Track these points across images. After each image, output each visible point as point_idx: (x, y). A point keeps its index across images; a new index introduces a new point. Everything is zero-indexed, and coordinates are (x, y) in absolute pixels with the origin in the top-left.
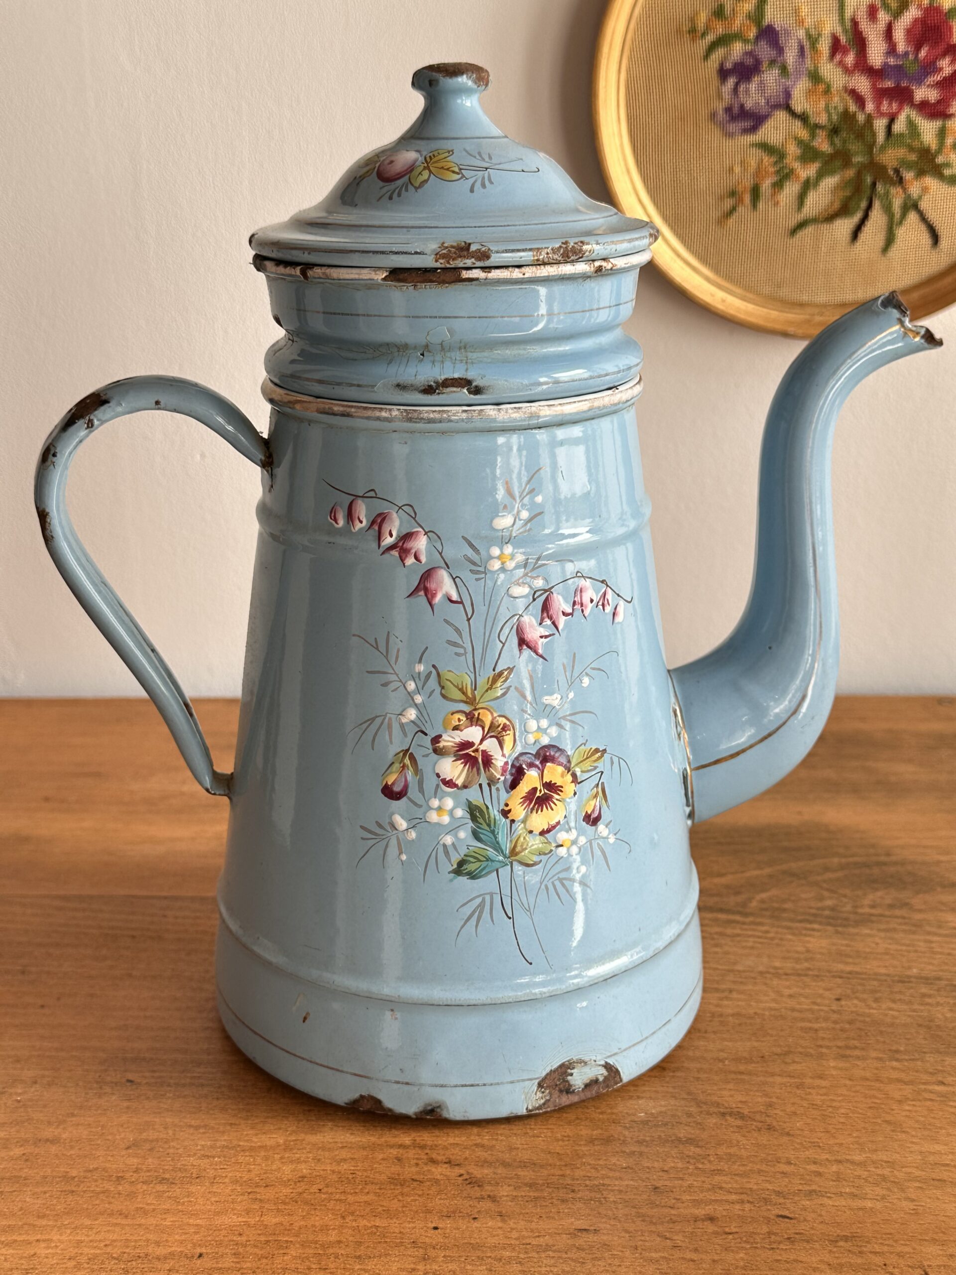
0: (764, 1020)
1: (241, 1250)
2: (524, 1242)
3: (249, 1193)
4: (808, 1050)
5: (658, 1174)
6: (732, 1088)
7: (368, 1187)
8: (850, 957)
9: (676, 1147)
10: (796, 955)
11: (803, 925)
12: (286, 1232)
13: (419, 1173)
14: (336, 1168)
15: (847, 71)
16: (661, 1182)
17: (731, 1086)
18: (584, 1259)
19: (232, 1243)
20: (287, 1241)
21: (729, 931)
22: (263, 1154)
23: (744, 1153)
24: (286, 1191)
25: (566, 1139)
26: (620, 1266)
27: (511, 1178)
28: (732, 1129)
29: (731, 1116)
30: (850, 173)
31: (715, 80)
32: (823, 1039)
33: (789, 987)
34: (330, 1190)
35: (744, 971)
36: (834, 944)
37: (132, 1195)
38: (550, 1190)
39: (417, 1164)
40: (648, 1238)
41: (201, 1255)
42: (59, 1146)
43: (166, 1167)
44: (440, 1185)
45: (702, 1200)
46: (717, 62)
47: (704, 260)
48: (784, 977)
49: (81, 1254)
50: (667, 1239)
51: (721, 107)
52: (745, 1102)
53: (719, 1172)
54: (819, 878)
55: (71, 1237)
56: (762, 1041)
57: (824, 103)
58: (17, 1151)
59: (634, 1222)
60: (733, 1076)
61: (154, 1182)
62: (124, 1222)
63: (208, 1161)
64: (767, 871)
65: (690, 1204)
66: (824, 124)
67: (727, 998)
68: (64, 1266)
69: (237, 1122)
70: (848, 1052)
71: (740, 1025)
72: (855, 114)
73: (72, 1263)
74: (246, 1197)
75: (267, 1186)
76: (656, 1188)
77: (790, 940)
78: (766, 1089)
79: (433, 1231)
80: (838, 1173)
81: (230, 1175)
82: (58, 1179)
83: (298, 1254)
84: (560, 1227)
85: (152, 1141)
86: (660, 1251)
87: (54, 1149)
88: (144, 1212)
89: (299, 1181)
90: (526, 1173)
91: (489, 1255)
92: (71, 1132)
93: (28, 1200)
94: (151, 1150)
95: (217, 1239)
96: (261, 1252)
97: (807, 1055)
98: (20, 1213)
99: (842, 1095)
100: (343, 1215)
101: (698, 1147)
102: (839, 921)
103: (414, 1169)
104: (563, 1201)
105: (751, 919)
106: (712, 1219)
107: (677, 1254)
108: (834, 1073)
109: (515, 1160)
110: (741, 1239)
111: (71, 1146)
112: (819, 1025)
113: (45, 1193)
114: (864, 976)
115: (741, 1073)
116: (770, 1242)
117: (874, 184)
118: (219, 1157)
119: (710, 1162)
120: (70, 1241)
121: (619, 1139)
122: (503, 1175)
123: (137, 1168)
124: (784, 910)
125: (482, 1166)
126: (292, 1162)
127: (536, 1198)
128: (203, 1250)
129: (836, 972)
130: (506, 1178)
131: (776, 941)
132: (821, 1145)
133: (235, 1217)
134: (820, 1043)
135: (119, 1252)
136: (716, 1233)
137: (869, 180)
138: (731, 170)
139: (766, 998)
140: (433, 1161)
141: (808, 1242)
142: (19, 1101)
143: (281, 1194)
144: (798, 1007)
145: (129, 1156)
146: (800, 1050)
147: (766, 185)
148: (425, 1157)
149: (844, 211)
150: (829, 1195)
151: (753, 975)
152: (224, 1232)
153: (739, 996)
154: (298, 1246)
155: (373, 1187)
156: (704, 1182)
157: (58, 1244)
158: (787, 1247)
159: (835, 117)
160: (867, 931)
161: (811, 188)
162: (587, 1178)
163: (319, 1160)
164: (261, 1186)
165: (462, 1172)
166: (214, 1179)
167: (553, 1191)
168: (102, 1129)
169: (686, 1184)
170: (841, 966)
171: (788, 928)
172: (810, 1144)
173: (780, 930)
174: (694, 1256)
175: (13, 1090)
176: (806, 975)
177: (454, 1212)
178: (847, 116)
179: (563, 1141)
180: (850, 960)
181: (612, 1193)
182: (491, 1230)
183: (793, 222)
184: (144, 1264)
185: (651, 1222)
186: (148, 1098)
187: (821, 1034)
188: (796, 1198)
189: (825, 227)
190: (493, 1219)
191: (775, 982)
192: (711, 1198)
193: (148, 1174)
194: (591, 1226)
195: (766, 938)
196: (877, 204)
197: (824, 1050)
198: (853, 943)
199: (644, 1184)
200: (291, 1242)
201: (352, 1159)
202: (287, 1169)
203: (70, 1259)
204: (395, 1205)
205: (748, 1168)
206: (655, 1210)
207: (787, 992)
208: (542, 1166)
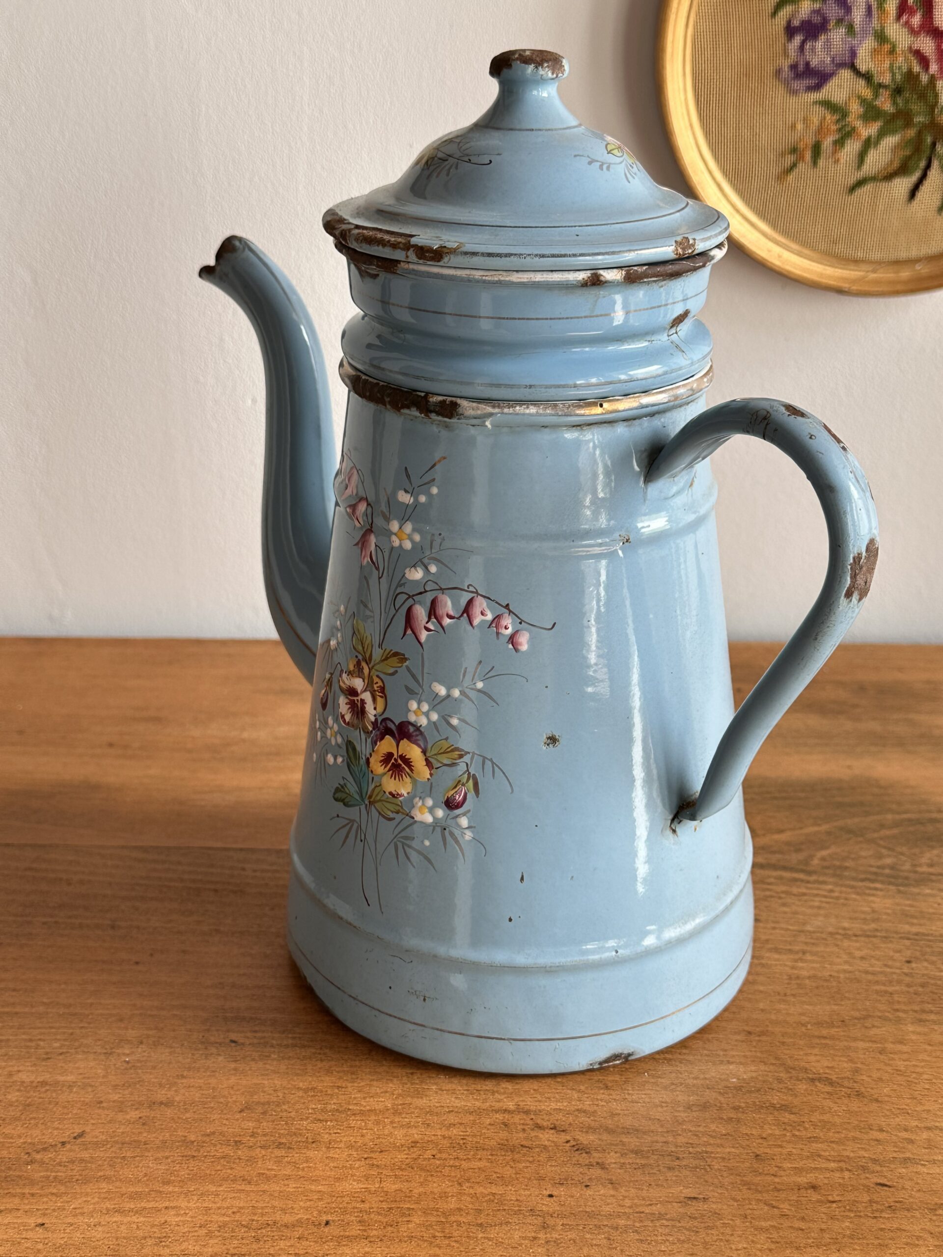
0: (840, 982)
1: (365, 1217)
2: (637, 1210)
3: (365, 1159)
4: (887, 1014)
5: (757, 1141)
6: (818, 1053)
7: (480, 1153)
8: (916, 918)
9: (771, 1113)
10: (863, 916)
11: (864, 884)
12: (407, 1199)
13: (526, 1139)
14: (446, 1133)
15: (913, 32)
16: (761, 1149)
17: (816, 1051)
18: (697, 1228)
19: (356, 1210)
20: (409, 1209)
21: (795, 890)
22: (373, 1118)
23: (838, 1121)
24: (401, 1156)
25: (664, 1105)
26: (732, 1235)
27: (616, 1145)
28: (822, 1096)
29: (820, 1082)
30: (911, 133)
31: (782, 37)
32: (899, 1002)
33: (859, 949)
34: (444, 1156)
35: (814, 932)
36: (898, 904)
37: (251, 1160)
38: (656, 1157)
39: (524, 1130)
40: (755, 1207)
41: (327, 1223)
42: (175, 1109)
43: (282, 1132)
44: (549, 1152)
45: (802, 1168)
46: (785, 20)
47: (762, 214)
48: (854, 938)
49: (211, 1221)
50: (774, 1207)
51: (786, 63)
52: (832, 1067)
53: (816, 1139)
54: (876, 835)
55: (198, 1204)
56: (842, 1005)
57: (888, 62)
58: (133, 1115)
59: (740, 1190)
60: (818, 1041)
61: (272, 1147)
62: (248, 1188)
63: (321, 1125)
64: (825, 827)
65: (792, 1173)
66: (887, 84)
67: (801, 960)
68: (196, 1234)
69: (344, 1086)
70: (924, 1016)
71: (817, 988)
72: (918, 75)
73: (203, 1231)
74: (363, 1163)
75: (381, 1152)
76: (757, 1156)
77: (855, 900)
78: (850, 1054)
79: (548, 1199)
80: (929, 1140)
81: (345, 1139)
82: (177, 1144)
83: (421, 1222)
84: (671, 1195)
85: (263, 1104)
86: (769, 1220)
87: (169, 1112)
88: (266, 1178)
89: (412, 1147)
90: (631, 1140)
91: (605, 1223)
92: (184, 1095)
93: (151, 1165)
94: (264, 1113)
95: (341, 1206)
96: (386, 1220)
97: (886, 1019)
98: (145, 1179)
99: (923, 1060)
100: (460, 1181)
101: (793, 1114)
102: (900, 881)
103: (521, 1135)
104: (669, 1168)
105: (813, 878)
106: (814, 1187)
107: (787, 1223)
108: (914, 1037)
109: (618, 1126)
110: (845, 1207)
111: (185, 1109)
112: (893, 988)
113: (167, 1158)
114: (930, 938)
115: (825, 1038)
116: (873, 1210)
117: (934, 145)
118: (331, 1121)
119: (806, 1129)
120: (198, 1208)
121: (716, 1105)
122: (609, 1141)
123: (253, 1132)
124: (846, 868)
125: (587, 1132)
126: (402, 1126)
127: (643, 1166)
128: (329, 1218)
129: (904, 933)
130: (611, 1144)
131: (842, 901)
132: (909, 1111)
133: (355, 1183)
134: (897, 1007)
135: (247, 1219)
136: (818, 1201)
137: (929, 140)
138: (793, 127)
139: (838, 960)
140: (539, 1127)
141: (908, 1210)
142: (128, 1062)
143: (396, 1160)
144: (871, 969)
145: (243, 1120)
146: (880, 1014)
147: (827, 143)
148: (531, 1122)
149: (903, 170)
150: (922, 1162)
151: (824, 936)
152: (347, 1199)
153: (814, 958)
154: (420, 1213)
155: (485, 1152)
156: (802, 1149)
157: (187, 1212)
158: (890, 1216)
159: (898, 77)
160: (928, 891)
161: (872, 146)
162: (689, 1145)
163: (428, 1125)
164: (376, 1152)
165: (568, 1138)
166: (330, 1143)
167: (658, 1158)
168: (214, 1092)
169: (785, 1151)
170: (907, 928)
171: (852, 887)
172: (898, 1111)
173: (844, 889)
174: (802, 1225)
175: (120, 1051)
176: (875, 937)
177: (566, 1180)
178: (911, 77)
179: (662, 1107)
180: (915, 921)
181: (715, 1160)
182: (604, 1198)
183: (852, 180)
184: (273, 1231)
185: (757, 1191)
186: (253, 1060)
187: (896, 997)
188: (892, 1166)
189: (884, 185)
190: (605, 1187)
191: (846, 943)
192: (810, 1165)
193: (265, 1139)
194: (699, 1194)
195: (832, 898)
196: (935, 164)
197: (901, 1014)
198: (915, 903)
199: (746, 1151)
200: (413, 1209)
201: (461, 1124)
202: (399, 1133)
203: (200, 1227)
204: (508, 1172)
205: (843, 1136)
206: (759, 1179)
207: (858, 954)
208: (645, 1133)
